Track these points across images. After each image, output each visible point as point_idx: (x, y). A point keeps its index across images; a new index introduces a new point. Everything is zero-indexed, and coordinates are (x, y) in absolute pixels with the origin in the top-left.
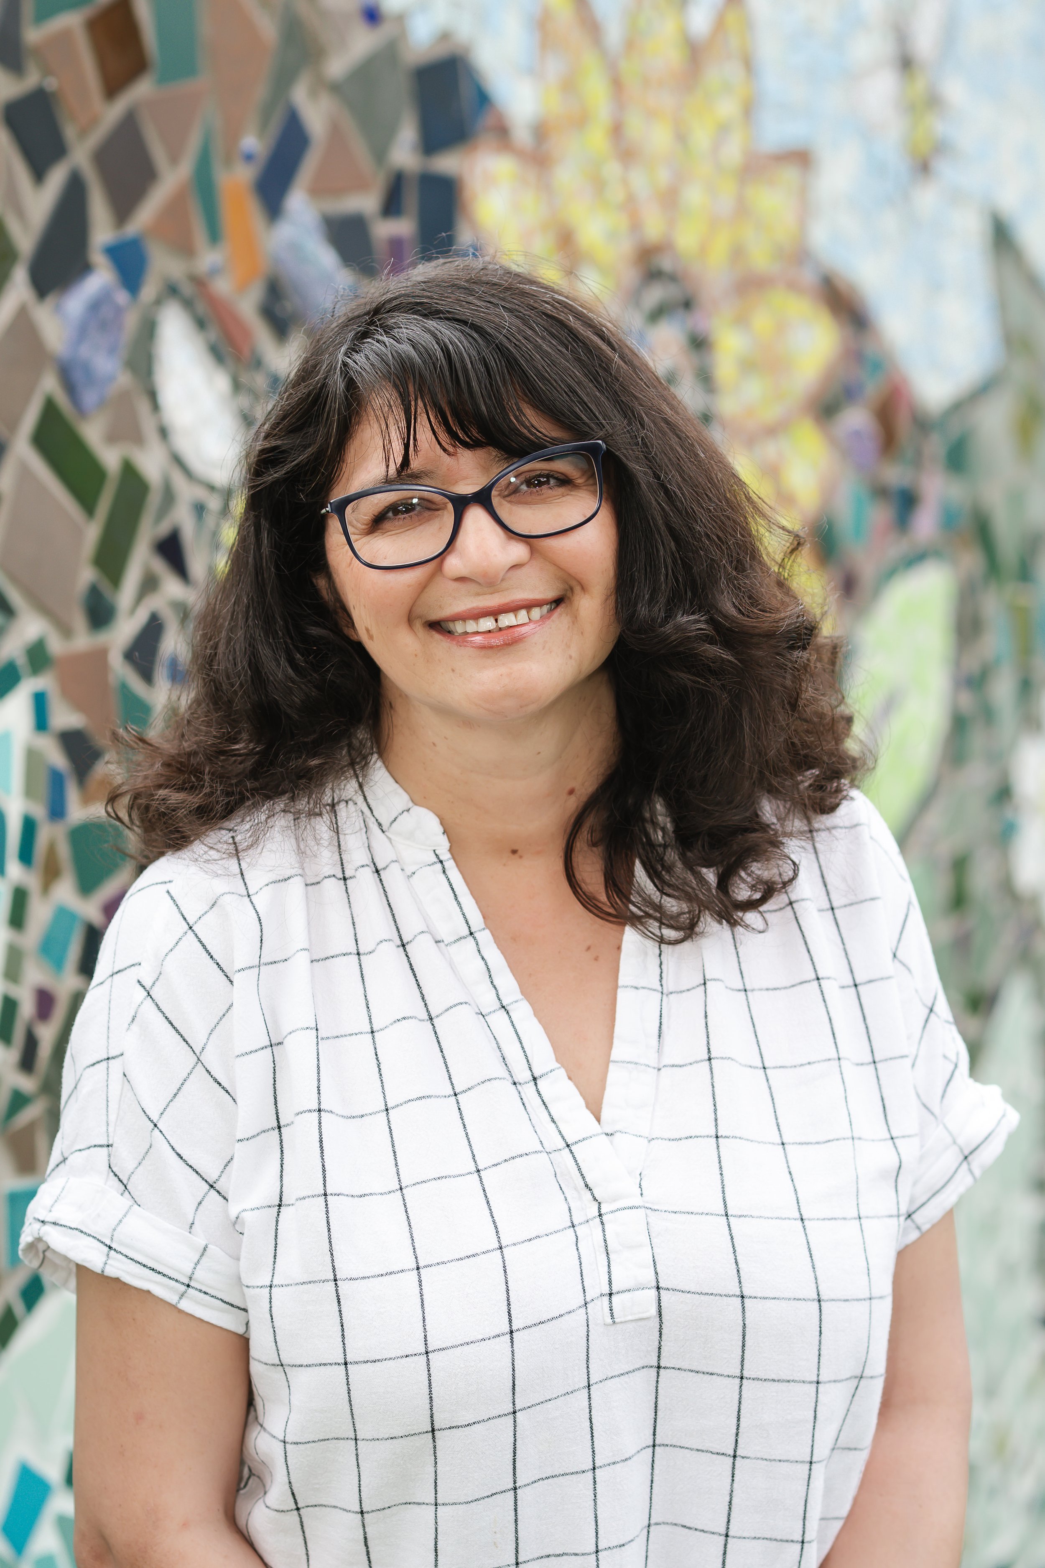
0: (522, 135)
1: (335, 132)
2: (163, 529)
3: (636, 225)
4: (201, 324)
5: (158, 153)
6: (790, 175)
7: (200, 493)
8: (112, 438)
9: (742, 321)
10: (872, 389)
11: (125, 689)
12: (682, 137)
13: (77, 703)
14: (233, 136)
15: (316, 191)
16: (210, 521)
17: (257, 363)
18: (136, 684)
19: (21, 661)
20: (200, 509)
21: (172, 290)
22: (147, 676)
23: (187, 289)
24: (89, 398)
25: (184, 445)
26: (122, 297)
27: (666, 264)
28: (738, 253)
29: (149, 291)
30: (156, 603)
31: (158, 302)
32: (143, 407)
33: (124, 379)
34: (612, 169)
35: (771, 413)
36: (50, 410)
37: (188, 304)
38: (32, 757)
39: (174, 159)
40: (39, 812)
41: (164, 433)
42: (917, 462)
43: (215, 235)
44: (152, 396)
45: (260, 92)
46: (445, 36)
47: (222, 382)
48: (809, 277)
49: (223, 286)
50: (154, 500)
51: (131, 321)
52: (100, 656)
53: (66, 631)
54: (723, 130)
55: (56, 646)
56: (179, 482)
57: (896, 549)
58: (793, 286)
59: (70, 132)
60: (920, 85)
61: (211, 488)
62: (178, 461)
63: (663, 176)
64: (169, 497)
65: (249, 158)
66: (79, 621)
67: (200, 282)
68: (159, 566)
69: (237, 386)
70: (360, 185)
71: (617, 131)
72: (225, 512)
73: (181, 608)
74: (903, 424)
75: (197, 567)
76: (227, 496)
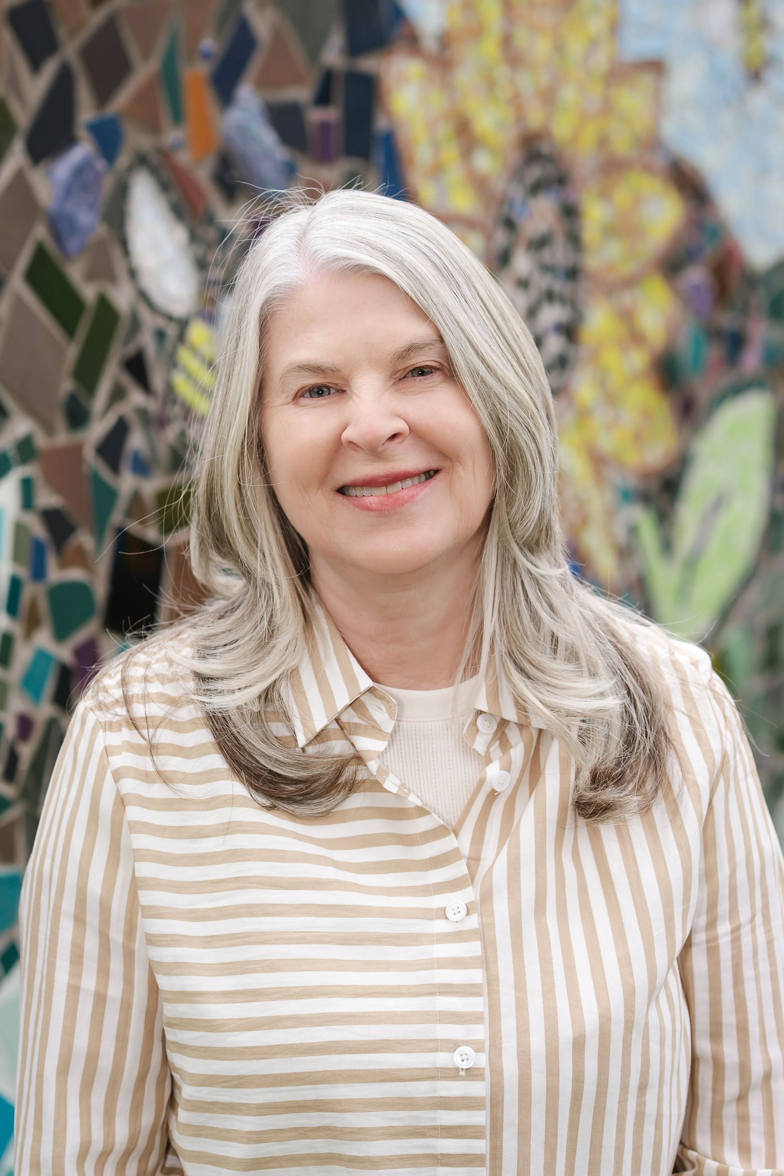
0: (429, 43)
1: (277, 38)
2: (131, 349)
3: (520, 116)
4: (164, 187)
5: (133, 50)
6: (646, 80)
7: (160, 322)
8: (91, 276)
9: (605, 194)
10: (709, 251)
11: (96, 479)
12: (559, 48)
13: (56, 487)
14: (195, 36)
15: (261, 84)
16: (169, 344)
17: (210, 219)
18: (105, 473)
19: (12, 454)
20: (160, 335)
21: (142, 160)
22: (115, 466)
23: (155, 159)
24: (73, 244)
25: (149, 283)
26: (100, 165)
27: (545, 148)
28: (603, 142)
29: (123, 160)
30: (125, 408)
31: (130, 170)
32: (116, 253)
33: (101, 230)
34: (502, 72)
35: (627, 268)
36: (41, 255)
37: (155, 172)
38: (20, 529)
39: (146, 55)
40: (24, 573)
41: (133, 273)
42: (745, 310)
43: (178, 117)
44: (124, 243)
47: (181, 234)
48: (660, 161)
49: (184, 158)
50: (123, 327)
51: (108, 184)
52: (76, 450)
53: (49, 430)
54: (593, 44)
55: (41, 441)
56: (145, 314)
57: (725, 380)
58: (647, 169)
59: (62, 32)
60: (754, 12)
61: (169, 318)
62: (143, 296)
63: (544, 79)
64: (135, 324)
65: (206, 56)
66: (60, 422)
67: (165, 155)
68: (126, 380)
69: (194, 238)
70: (297, 80)
71: (507, 42)
72: (181, 338)
73: (143, 414)
74: (734, 280)
75: (157, 381)
76: (183, 325)
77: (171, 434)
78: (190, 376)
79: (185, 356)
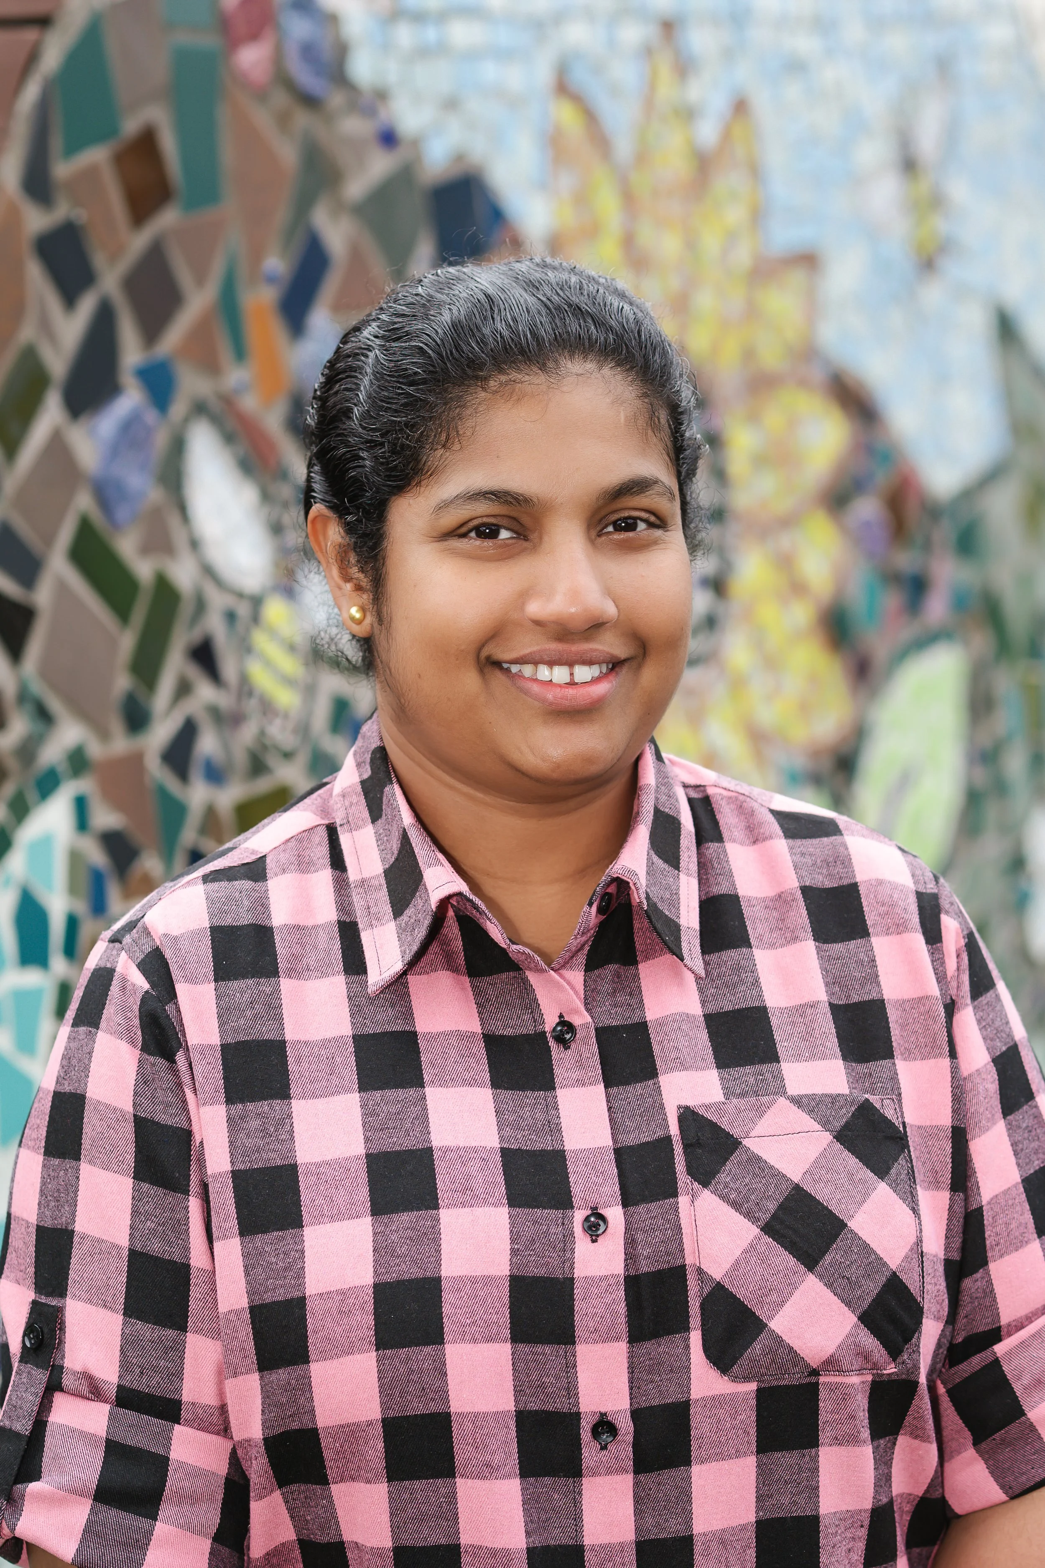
1: (355, 253)
2: (195, 636)
4: (229, 438)
5: (184, 275)
6: (797, 278)
7: (230, 601)
8: (146, 550)
9: (754, 418)
10: (882, 478)
11: (162, 791)
12: (691, 244)
13: (116, 803)
14: (257, 256)
15: (338, 308)
16: (241, 627)
17: (283, 474)
18: (172, 784)
19: (62, 768)
20: (231, 617)
21: (200, 409)
22: (183, 774)
23: (215, 406)
24: (122, 513)
25: (214, 555)
26: (151, 416)
28: (749, 354)
29: (179, 408)
30: (190, 706)
31: (186, 420)
32: (174, 520)
33: (154, 494)
35: (784, 505)
36: (85, 529)
37: (216, 420)
38: (75, 858)
39: (200, 280)
40: (81, 907)
41: (195, 544)
42: (927, 546)
43: (240, 353)
44: (182, 508)
45: (282, 215)
46: (459, 158)
47: (250, 494)
48: (818, 375)
49: (250, 403)
50: (186, 609)
51: (161, 440)
52: (136, 761)
53: (103, 734)
54: (731, 238)
55: (95, 750)
56: (211, 592)
57: (907, 632)
58: (803, 383)
59: (99, 260)
60: (924, 186)
61: (240, 595)
62: (209, 571)
63: (674, 282)
64: (201, 606)
65: (271, 280)
66: (117, 726)
67: (228, 401)
68: (194, 672)
69: (266, 496)
71: (628, 242)
72: (256, 618)
73: (214, 712)
74: (912, 511)
75: (229, 669)
76: (256, 602)
77: (247, 734)
78: (268, 664)
79: (261, 640)
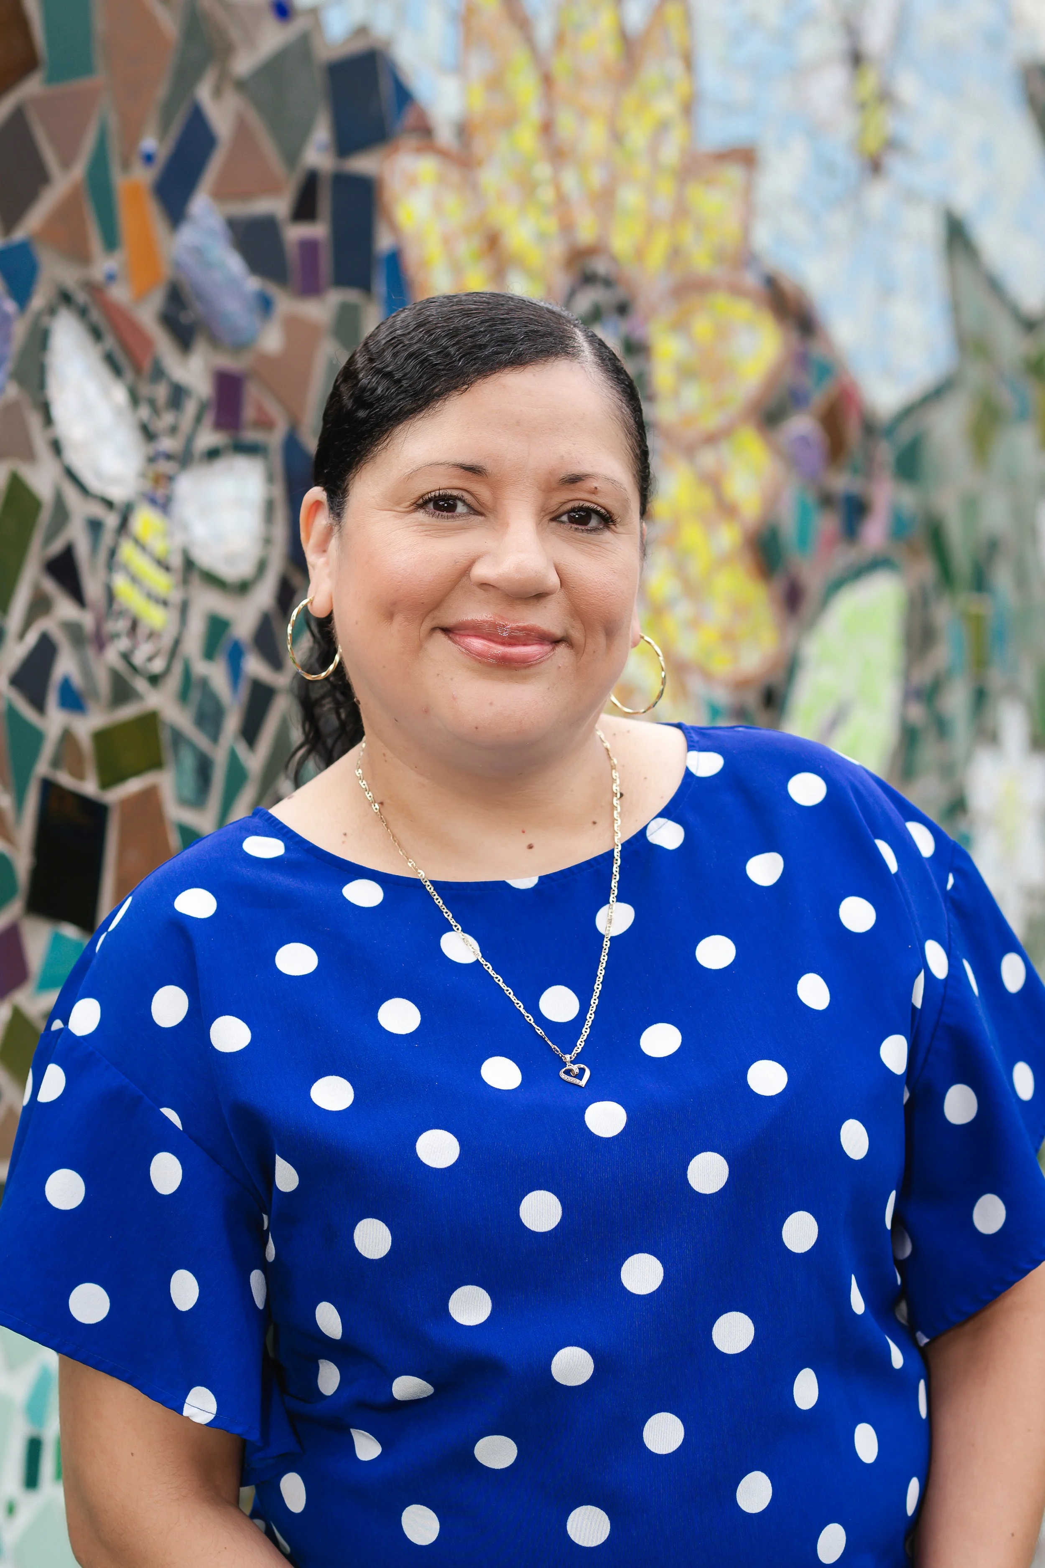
0: (445, 135)
1: (242, 130)
2: (57, 547)
3: (567, 227)
5: (50, 156)
6: (734, 174)
7: (94, 509)
9: (681, 326)
10: (818, 397)
11: (12, 715)
12: (617, 137)
14: (132, 136)
15: (221, 195)
16: (107, 538)
17: (158, 373)
18: (26, 710)
20: (95, 526)
22: (38, 702)
23: (81, 297)
26: (9, 306)
27: (601, 266)
28: (676, 254)
29: (39, 300)
30: (46, 624)
32: (34, 421)
33: (11, 391)
34: (543, 171)
35: (712, 421)
39: (66, 162)
41: (56, 447)
42: (867, 470)
43: (111, 242)
45: (162, 91)
46: (362, 31)
48: (751, 280)
49: (120, 294)
50: (45, 517)
51: (20, 330)
54: (661, 128)
56: (72, 497)
57: (844, 558)
58: (736, 291)
60: (870, 81)
61: (109, 504)
63: (596, 177)
64: (61, 513)
65: (149, 158)
67: (95, 289)
68: (50, 586)
70: (271, 188)
71: (547, 128)
73: (74, 631)
74: (853, 432)
75: (92, 588)
77: (112, 655)
79: (128, 552)
